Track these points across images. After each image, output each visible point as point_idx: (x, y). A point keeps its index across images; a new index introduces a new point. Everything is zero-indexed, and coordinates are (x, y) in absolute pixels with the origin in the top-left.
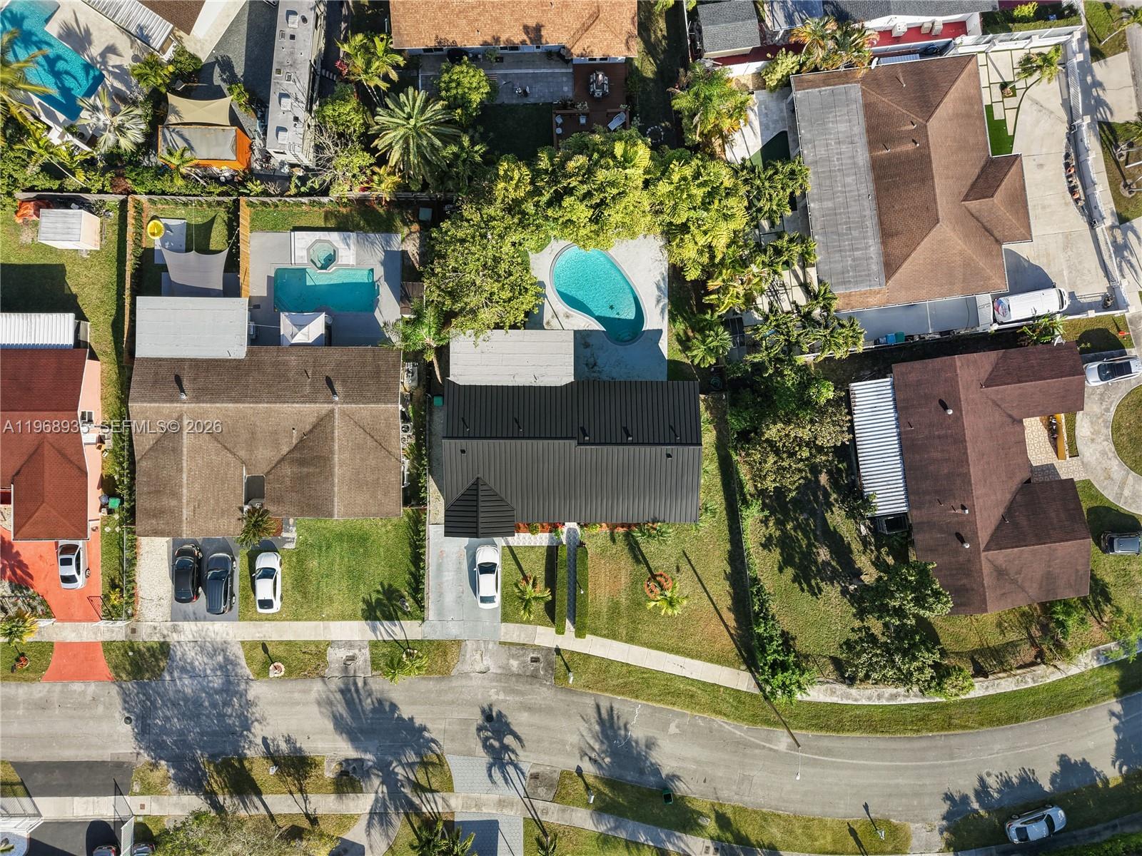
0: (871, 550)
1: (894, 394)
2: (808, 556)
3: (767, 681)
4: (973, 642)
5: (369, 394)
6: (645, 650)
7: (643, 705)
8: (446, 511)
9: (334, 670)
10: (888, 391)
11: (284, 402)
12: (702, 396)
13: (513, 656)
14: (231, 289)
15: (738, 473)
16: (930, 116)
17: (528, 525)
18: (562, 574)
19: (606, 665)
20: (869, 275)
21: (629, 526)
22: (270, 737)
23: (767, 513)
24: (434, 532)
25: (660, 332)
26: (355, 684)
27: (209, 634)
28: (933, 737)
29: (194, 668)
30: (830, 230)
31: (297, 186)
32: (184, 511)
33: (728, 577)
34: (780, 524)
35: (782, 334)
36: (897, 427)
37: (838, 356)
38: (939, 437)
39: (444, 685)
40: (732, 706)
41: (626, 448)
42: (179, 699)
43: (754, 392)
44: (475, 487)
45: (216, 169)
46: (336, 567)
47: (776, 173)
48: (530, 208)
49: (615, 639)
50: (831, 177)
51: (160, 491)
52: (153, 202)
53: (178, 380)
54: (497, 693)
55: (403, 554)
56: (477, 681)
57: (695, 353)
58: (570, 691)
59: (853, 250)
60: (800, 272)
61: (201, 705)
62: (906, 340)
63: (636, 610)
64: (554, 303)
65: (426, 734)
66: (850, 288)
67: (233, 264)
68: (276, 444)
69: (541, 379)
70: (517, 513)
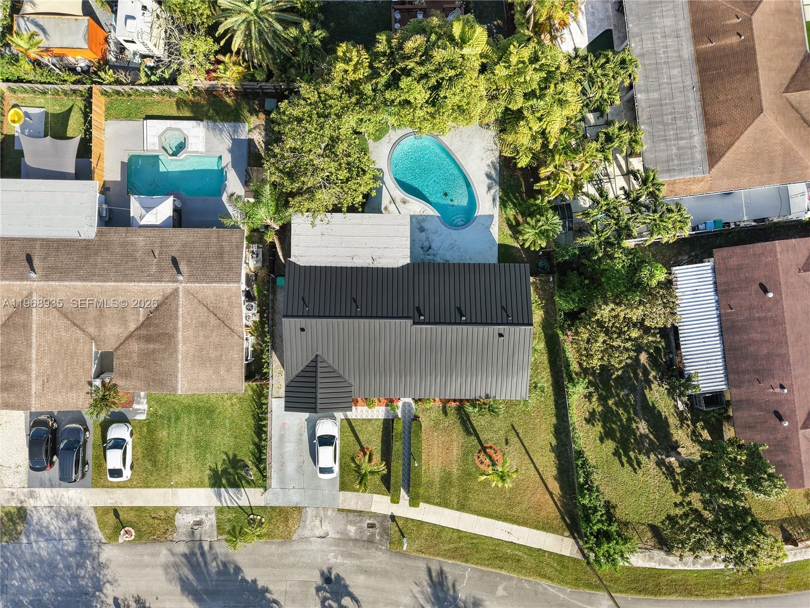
0: (688, 425)
1: (715, 277)
2: (628, 430)
3: (591, 549)
4: (782, 512)
5: (212, 274)
6: (475, 517)
7: (472, 569)
8: (287, 386)
9: (181, 534)
10: (709, 275)
11: (131, 281)
12: (532, 279)
13: (351, 522)
14: (84, 172)
15: (564, 352)
16: (755, 10)
17: (366, 399)
18: (397, 446)
19: (438, 531)
20: (693, 164)
21: (461, 401)
22: (121, 597)
23: (592, 389)
24: (276, 405)
25: (491, 217)
26: (201, 547)
27: (64, 499)
28: (745, 600)
29: (49, 533)
30: (655, 120)
31: (147, 75)
32: (33, 386)
33: (553, 449)
34: (603, 400)
35: (613, 218)
36: (717, 309)
37: (665, 240)
38: (759, 319)
39: (285, 549)
40: (556, 570)
41: (460, 327)
42: (35, 561)
43: (580, 274)
44: (314, 364)
45: (71, 60)
46: (184, 437)
47: (607, 62)
48: (367, 89)
49: (446, 507)
50: (657, 69)
51: (10, 366)
52: (13, 91)
53: (29, 259)
54: (336, 557)
55: (247, 424)
56: (316, 545)
57: (526, 237)
58: (404, 555)
59: (677, 139)
60: (623, 163)
61: (56, 567)
62: (724, 227)
63: (467, 480)
64: (391, 191)
65: (268, 595)
66: (674, 176)
67: (85, 149)
68: (124, 321)
69: (379, 260)
70: (355, 389)
